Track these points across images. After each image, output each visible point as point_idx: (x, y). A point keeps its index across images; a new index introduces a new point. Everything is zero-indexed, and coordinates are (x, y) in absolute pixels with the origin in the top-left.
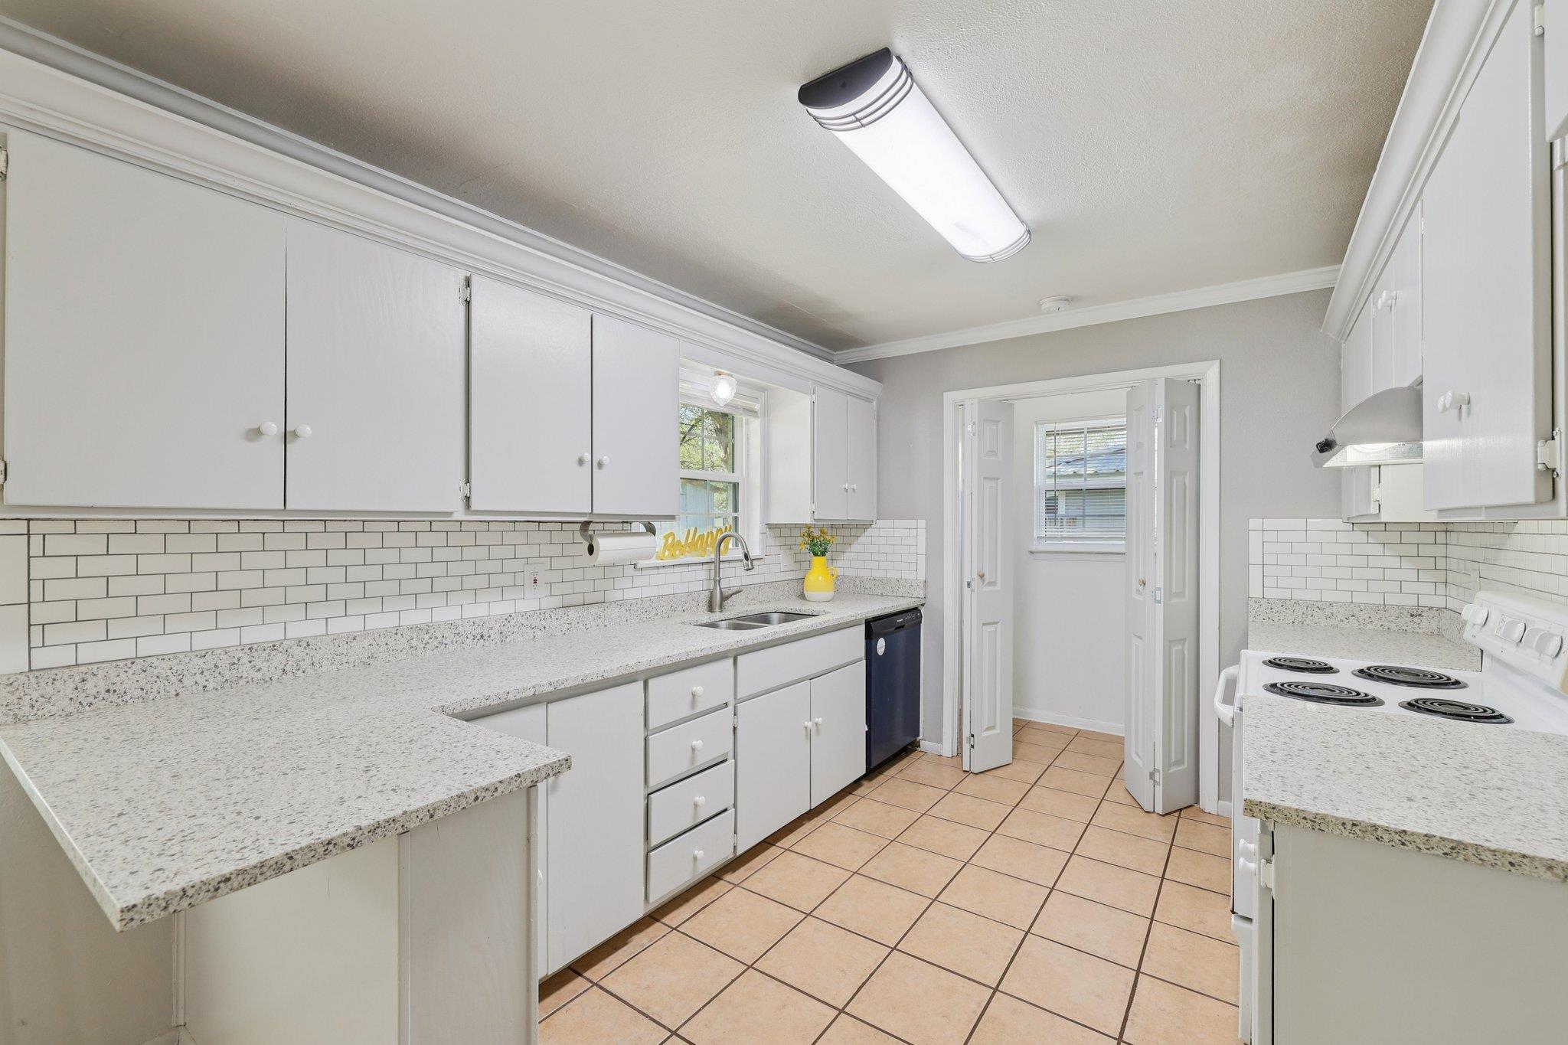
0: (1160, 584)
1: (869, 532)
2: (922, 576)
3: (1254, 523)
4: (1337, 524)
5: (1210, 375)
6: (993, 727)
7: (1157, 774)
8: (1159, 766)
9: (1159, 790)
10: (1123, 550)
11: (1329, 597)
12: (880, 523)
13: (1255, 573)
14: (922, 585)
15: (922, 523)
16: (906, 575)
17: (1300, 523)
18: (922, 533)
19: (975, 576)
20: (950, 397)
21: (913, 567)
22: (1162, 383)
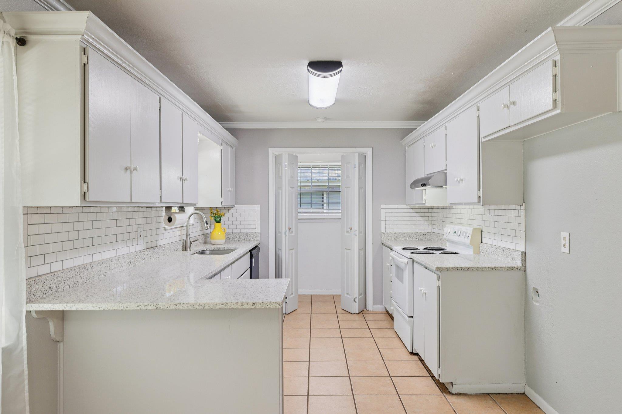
0: (357, 228)
1: (231, 211)
2: (258, 231)
3: (383, 206)
4: (405, 206)
5: (369, 152)
6: (292, 294)
7: (356, 299)
8: (357, 296)
9: (357, 305)
10: (340, 217)
11: (403, 230)
12: (237, 207)
13: (383, 223)
14: (259, 235)
15: (258, 207)
16: (250, 231)
17: (394, 206)
18: (258, 212)
19: (287, 229)
20: (271, 151)
21: (254, 227)
22: (357, 155)
